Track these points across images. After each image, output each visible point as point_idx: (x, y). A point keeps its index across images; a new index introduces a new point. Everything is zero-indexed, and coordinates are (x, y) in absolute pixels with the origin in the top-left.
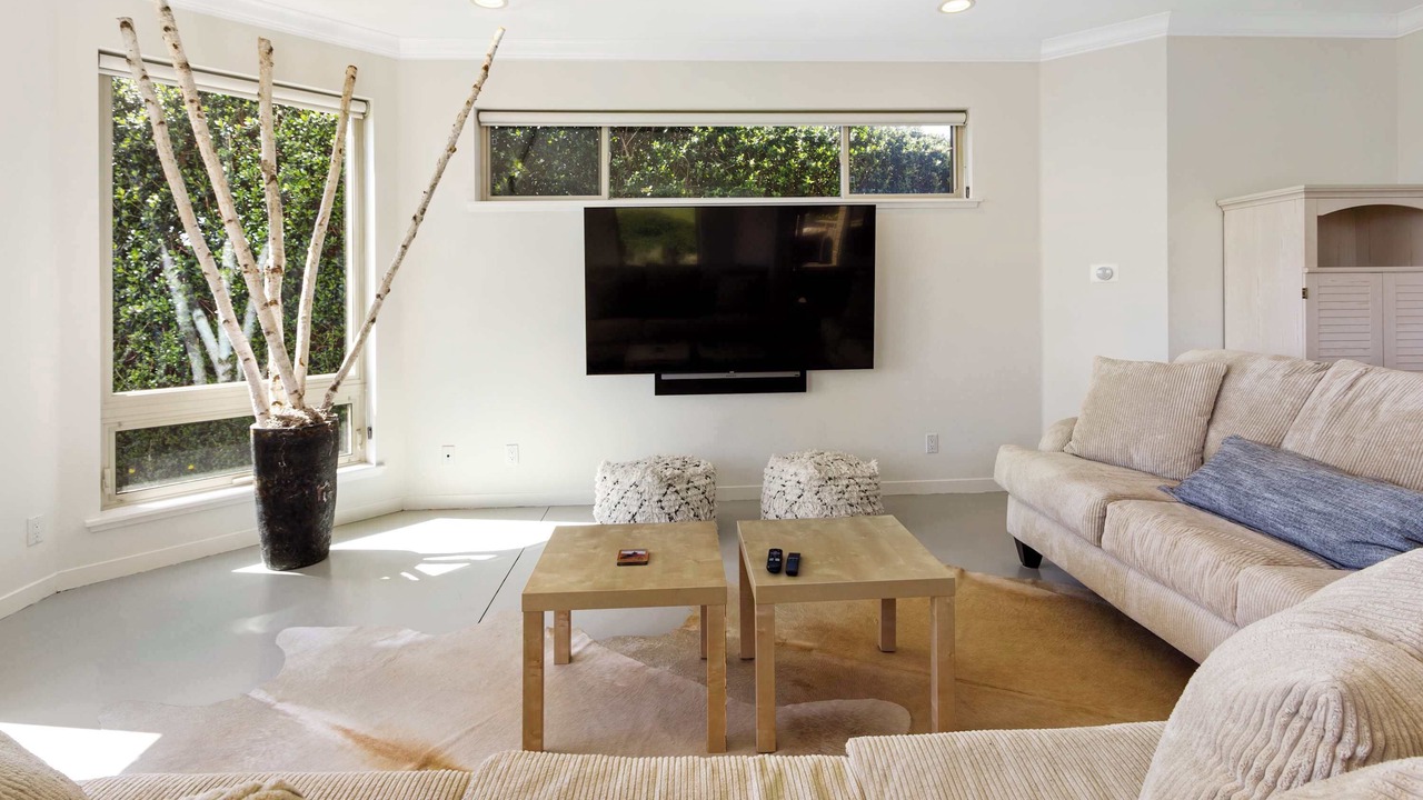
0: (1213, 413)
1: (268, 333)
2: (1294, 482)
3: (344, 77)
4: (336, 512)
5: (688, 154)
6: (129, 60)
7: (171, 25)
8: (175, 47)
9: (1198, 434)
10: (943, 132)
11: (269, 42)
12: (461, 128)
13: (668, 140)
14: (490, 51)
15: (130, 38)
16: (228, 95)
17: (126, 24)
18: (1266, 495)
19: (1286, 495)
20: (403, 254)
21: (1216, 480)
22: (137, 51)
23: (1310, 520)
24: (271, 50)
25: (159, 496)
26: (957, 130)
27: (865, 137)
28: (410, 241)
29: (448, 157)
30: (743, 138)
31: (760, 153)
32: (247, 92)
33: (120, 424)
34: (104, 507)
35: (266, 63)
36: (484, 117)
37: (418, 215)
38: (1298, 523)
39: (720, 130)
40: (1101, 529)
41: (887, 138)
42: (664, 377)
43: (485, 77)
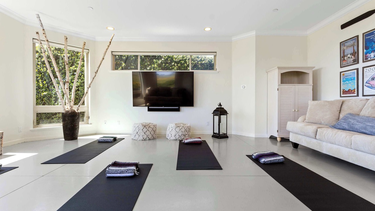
0: (340, 110)
1: (65, 94)
2: (364, 120)
3: (83, 44)
4: (79, 133)
5: (161, 62)
6: (38, 40)
7: (44, 33)
8: (45, 37)
9: (338, 115)
10: (212, 57)
11: (66, 37)
12: (105, 54)
13: (157, 59)
14: (111, 39)
15: (38, 36)
16: (59, 48)
17: (37, 33)
18: (357, 123)
19: (362, 123)
20: (93, 80)
21: (344, 122)
22: (39, 38)
23: (368, 128)
24: (67, 38)
25: (45, 126)
26: (215, 56)
27: (203, 59)
28: (94, 77)
29: (103, 60)
30: (174, 59)
31: (177, 63)
32: (62, 47)
33: (37, 112)
34: (34, 127)
35: (66, 41)
36: (113, 53)
37: (96, 72)
38: (365, 128)
39: (169, 57)
40: (316, 134)
41: (208, 60)
42: (150, 108)
43: (110, 44)
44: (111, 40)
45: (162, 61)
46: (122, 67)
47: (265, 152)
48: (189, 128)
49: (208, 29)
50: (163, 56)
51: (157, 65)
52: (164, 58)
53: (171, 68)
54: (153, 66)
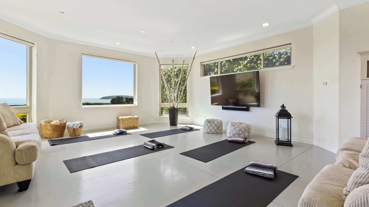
33: (161, 106)
34: (159, 116)
42: (223, 106)
43: (194, 59)
44: (195, 56)
45: (248, 61)
46: (215, 72)
47: (265, 164)
48: (245, 128)
49: (266, 25)
50: (248, 57)
51: (243, 66)
52: (249, 58)
53: (256, 66)
54: (239, 67)
